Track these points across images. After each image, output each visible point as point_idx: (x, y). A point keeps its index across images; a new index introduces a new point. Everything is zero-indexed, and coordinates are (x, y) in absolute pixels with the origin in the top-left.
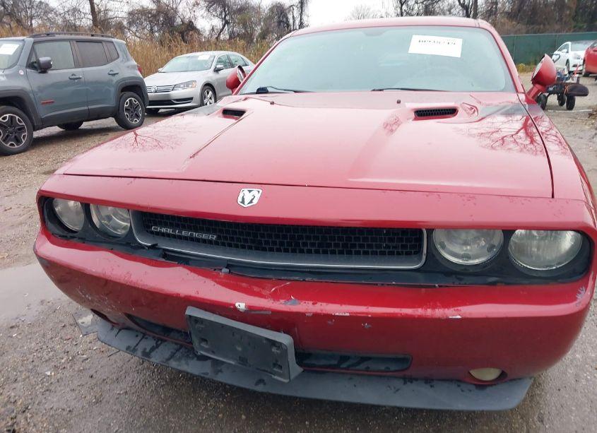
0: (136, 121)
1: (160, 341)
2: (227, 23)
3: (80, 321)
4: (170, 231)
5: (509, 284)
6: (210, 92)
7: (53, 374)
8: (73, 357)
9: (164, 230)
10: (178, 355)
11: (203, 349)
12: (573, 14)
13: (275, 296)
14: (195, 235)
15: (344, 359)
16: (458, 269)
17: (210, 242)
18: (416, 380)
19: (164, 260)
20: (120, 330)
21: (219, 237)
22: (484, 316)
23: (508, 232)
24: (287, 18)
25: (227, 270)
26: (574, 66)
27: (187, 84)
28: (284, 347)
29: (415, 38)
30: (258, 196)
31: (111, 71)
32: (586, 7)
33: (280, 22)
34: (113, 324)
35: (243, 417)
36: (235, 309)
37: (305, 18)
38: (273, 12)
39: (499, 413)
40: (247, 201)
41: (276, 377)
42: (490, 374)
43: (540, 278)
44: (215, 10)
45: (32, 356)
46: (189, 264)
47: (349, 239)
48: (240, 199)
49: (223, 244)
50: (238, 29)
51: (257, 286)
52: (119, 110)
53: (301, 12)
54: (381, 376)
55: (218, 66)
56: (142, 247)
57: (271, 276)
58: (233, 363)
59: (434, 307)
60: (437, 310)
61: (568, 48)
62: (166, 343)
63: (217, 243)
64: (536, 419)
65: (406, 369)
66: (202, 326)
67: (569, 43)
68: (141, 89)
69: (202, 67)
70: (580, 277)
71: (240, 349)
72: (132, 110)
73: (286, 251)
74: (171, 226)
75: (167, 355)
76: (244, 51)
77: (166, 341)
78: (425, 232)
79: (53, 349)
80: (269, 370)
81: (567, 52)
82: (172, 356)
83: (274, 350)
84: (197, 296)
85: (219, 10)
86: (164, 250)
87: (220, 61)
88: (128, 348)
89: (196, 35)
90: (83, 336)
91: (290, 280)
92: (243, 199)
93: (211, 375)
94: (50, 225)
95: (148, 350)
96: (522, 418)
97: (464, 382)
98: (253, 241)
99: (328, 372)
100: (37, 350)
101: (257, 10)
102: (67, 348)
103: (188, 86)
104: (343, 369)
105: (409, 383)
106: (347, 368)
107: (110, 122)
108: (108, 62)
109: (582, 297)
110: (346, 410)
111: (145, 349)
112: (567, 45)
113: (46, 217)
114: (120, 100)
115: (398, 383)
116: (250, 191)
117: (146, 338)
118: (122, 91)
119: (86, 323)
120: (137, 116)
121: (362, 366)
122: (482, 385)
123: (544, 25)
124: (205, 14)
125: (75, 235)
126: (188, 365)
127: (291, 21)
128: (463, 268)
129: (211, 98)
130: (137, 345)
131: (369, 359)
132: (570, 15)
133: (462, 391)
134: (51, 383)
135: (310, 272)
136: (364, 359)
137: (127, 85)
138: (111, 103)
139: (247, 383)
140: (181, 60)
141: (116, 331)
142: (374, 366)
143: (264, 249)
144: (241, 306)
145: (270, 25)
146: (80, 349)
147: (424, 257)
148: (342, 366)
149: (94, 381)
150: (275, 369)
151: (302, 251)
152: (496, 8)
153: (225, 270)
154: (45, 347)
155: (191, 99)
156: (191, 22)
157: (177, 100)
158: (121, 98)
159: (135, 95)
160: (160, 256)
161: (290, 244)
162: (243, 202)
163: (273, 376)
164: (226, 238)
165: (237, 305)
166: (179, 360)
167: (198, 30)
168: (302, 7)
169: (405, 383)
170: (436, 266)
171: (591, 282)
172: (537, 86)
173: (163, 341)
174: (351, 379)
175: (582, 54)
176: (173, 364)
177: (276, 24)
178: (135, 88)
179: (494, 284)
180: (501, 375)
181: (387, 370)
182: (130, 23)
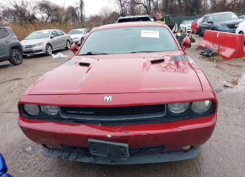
0: (19, 62)
1: (70, 152)
2: (49, 15)
3: (26, 150)
4: (75, 112)
5: (192, 118)
6: (50, 47)
7: (23, 172)
8: (29, 164)
9: (72, 112)
10: (79, 156)
11: (94, 153)
12: (185, 10)
13: (120, 131)
14: (85, 113)
15: (141, 149)
16: (176, 115)
17: (91, 115)
18: (165, 153)
19: (76, 123)
20: (53, 151)
21: (94, 113)
22: (187, 129)
23: (191, 103)
24: (76, 13)
25: (101, 124)
26: (188, 30)
27: (40, 44)
28: (126, 148)
29: (143, 31)
30: (111, 98)
31: (6, 41)
32: (189, 7)
33: (73, 15)
34: (50, 149)
35: (105, 175)
36: (107, 137)
37: (83, 13)
38: (69, 11)
39: (189, 159)
40: (108, 100)
41: (122, 159)
42: (187, 147)
43: (201, 115)
44: (44, 10)
45: (11, 166)
46: (85, 124)
47: (141, 109)
48: (105, 100)
49: (96, 115)
50: (55, 18)
51: (113, 128)
52: (11, 57)
53: (81, 10)
54: (153, 153)
55: (52, 36)
56: (64, 119)
57: (117, 124)
58: (106, 156)
59: (172, 128)
60: (173, 129)
61: (185, 23)
62: (73, 153)
63: (93, 115)
64: (201, 160)
65: (163, 150)
66: (94, 145)
67: (185, 21)
68: (20, 47)
69: (45, 36)
70: (212, 113)
71: (108, 151)
72: (17, 57)
73: (120, 115)
74: (75, 110)
75: (75, 157)
76: (59, 27)
77: (73, 152)
78: (166, 105)
79: (19, 162)
80: (119, 157)
81: (185, 24)
82: (77, 158)
83: (122, 149)
84: (92, 134)
85: (45, 10)
86: (74, 119)
87: (52, 34)
88: (58, 157)
89: (37, 21)
90: (30, 155)
91: (123, 125)
92: (106, 99)
93: (94, 162)
94: (23, 114)
95: (66, 157)
96: (196, 160)
97: (180, 151)
98: (107, 113)
99: (135, 154)
100: (12, 164)
101: (63, 9)
102: (25, 161)
103: (40, 45)
104: (142, 153)
105: (163, 154)
106: (143, 152)
107: (7, 62)
108: (4, 37)
109: (214, 120)
110: (140, 167)
111: (65, 156)
112: (185, 22)
113: (22, 111)
114: (11, 53)
115: (159, 155)
116: (108, 96)
117: (65, 152)
118: (12, 49)
119: (29, 150)
120: (19, 59)
121: (148, 151)
122: (185, 151)
123: (175, 14)
124: (39, 12)
125: (35, 117)
126: (84, 160)
127: (77, 14)
128: (177, 115)
129: (50, 49)
130: (62, 155)
131: (149, 148)
132: (184, 10)
133: (180, 154)
134: (24, 176)
135: (129, 121)
136: (148, 148)
137: (14, 46)
138: (7, 54)
139: (107, 163)
140: (35, 34)
141: (51, 151)
142: (152, 150)
143: (112, 115)
144: (109, 136)
145: (69, 16)
146: (31, 161)
147: (166, 112)
148: (141, 152)
149: (41, 172)
150: (121, 156)
151: (125, 114)
152: (157, 8)
153: (100, 124)
154: (15, 162)
155: (42, 50)
156: (33, 15)
157: (36, 51)
158: (11, 52)
159: (18, 50)
160: (74, 122)
161: (120, 112)
162: (106, 100)
163: (121, 159)
164: (97, 113)
165: (108, 136)
166: (80, 158)
167: (37, 18)
168: (81, 8)
169: (161, 154)
170: (170, 115)
171: (216, 115)
172: (185, 46)
173: (72, 152)
174: (143, 156)
175: (190, 25)
176: (78, 160)
177: (71, 15)
178: (18, 47)
179: (188, 119)
180: (191, 147)
181: (156, 151)
182: (4, 16)
